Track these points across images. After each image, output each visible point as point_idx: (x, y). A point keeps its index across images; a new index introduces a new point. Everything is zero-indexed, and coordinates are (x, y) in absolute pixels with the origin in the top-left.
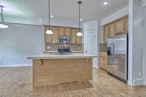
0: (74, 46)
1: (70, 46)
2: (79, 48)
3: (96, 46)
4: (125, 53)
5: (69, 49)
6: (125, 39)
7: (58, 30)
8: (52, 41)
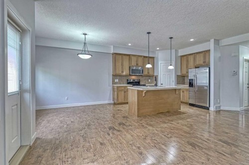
0: (144, 78)
1: (141, 78)
2: (149, 81)
3: (173, 78)
4: (208, 85)
5: (139, 82)
6: (208, 70)
7: (129, 60)
8: (122, 72)
